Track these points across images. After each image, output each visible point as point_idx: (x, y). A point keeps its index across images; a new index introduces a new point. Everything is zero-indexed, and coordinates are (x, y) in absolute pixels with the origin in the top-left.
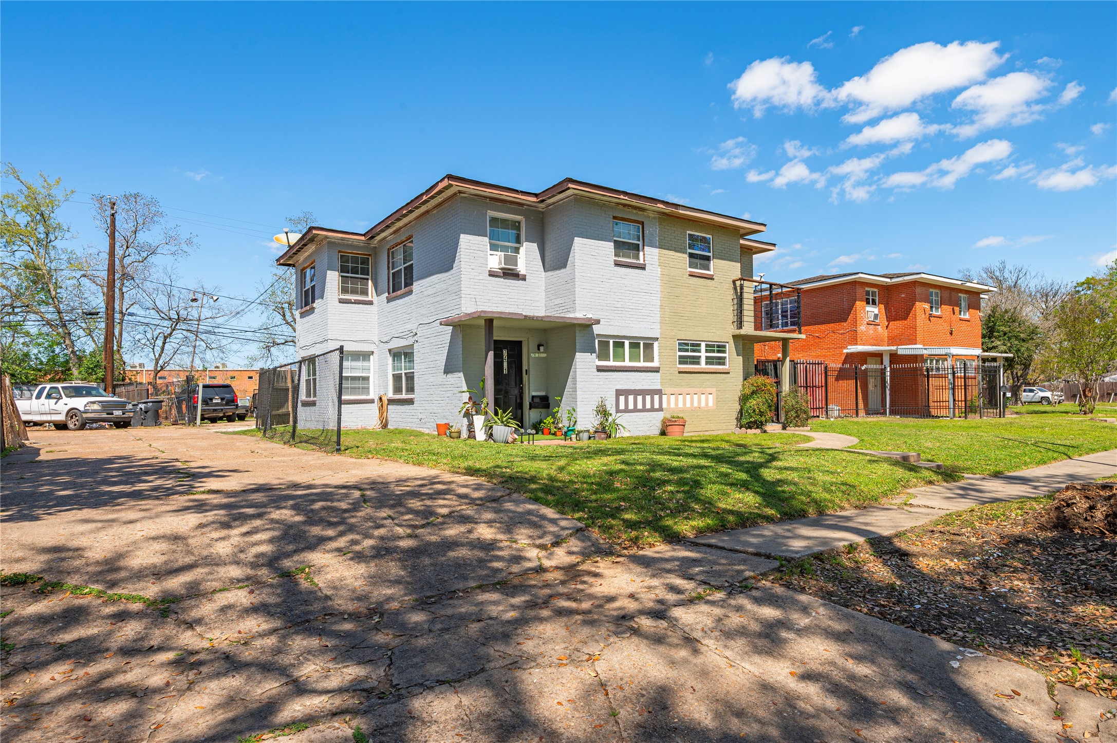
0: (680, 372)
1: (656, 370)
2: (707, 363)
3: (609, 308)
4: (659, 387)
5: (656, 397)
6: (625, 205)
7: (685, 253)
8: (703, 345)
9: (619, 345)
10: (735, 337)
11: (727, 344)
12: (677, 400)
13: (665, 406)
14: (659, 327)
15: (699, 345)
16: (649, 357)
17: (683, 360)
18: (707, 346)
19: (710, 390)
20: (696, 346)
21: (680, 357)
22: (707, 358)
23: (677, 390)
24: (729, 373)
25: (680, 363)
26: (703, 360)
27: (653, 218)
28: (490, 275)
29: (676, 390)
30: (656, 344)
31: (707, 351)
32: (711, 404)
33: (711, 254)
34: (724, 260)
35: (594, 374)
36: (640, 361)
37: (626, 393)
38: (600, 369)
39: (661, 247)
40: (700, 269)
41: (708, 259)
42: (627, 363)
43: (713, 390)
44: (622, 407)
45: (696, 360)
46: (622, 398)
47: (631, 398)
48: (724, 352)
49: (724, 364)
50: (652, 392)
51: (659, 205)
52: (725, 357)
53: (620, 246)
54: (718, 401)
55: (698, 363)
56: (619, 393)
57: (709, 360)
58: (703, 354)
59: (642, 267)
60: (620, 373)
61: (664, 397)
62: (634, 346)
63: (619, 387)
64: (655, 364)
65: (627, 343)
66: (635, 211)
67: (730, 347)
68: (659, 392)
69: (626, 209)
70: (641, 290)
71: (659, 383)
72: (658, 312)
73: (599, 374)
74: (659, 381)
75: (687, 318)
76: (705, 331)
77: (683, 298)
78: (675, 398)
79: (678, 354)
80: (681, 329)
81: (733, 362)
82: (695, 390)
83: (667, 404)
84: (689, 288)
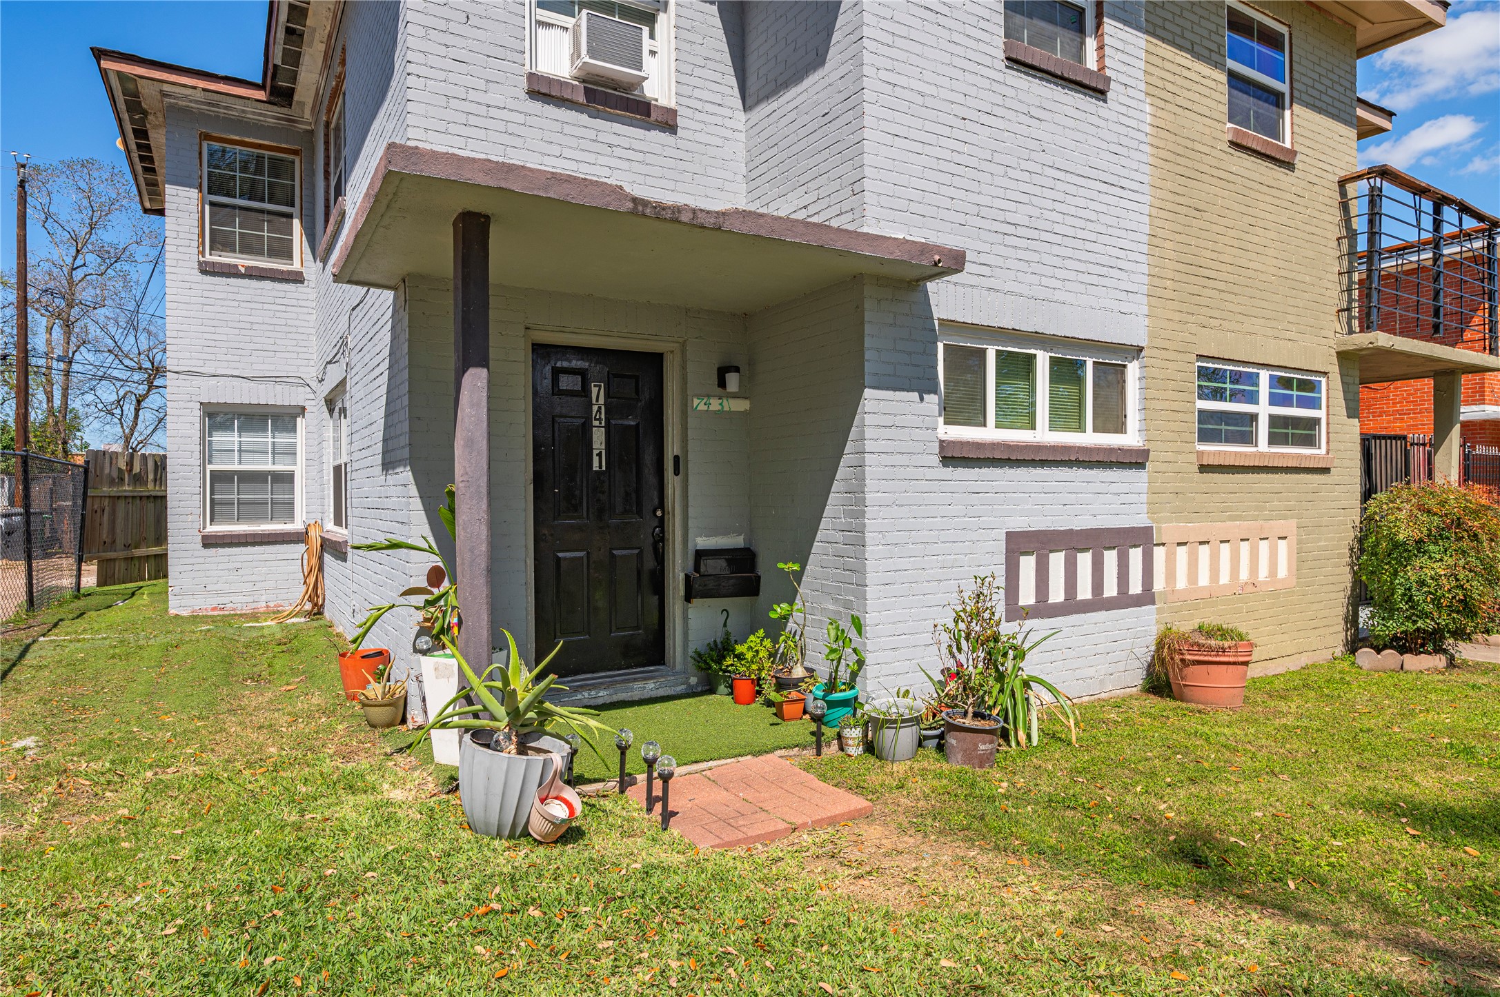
0: (1204, 468)
1: (1134, 460)
2: (1274, 439)
4: (1142, 520)
5: (1136, 555)
7: (1218, 65)
8: (1264, 378)
9: (1017, 366)
10: (1343, 356)
11: (1324, 380)
12: (1193, 565)
13: (1159, 585)
14: (1145, 310)
15: (1253, 379)
16: (1112, 419)
17: (1208, 427)
18: (1273, 382)
19: (1280, 526)
20: (1242, 384)
21: (1204, 416)
22: (1274, 421)
23: (1193, 530)
24: (1326, 471)
25: (1205, 436)
26: (1263, 429)
28: (534, 94)
29: (1196, 529)
30: (1133, 370)
31: (1272, 399)
32: (1282, 572)
33: (1284, 88)
34: (1320, 110)
35: (931, 473)
36: (1083, 428)
37: (1040, 543)
38: (953, 457)
39: (1152, 30)
40: (1257, 127)
41: (1277, 100)
42: (1043, 434)
43: (1290, 526)
44: (1027, 597)
45: (1241, 429)
46: (1028, 564)
47: (1057, 561)
48: (1314, 403)
49: (1310, 441)
50: (1123, 540)
52: (1318, 422)
54: (1301, 559)
55: (1247, 438)
56: (1018, 544)
57: (1276, 431)
58: (1264, 410)
59: (1094, 88)
60: (1021, 472)
61: (1159, 553)
62: (1066, 372)
63: (1019, 524)
64: (1131, 438)
65: (1043, 360)
67: (1331, 390)
68: (1142, 537)
70: (1093, 173)
71: (1145, 507)
72: (1143, 258)
73: (949, 472)
74: (1144, 498)
75: (1223, 286)
76: (1270, 332)
77: (1215, 218)
78: (1190, 554)
79: (1198, 405)
80: (1207, 321)
81: (1338, 437)
82: (1245, 527)
83: (1166, 580)
84: (1232, 187)
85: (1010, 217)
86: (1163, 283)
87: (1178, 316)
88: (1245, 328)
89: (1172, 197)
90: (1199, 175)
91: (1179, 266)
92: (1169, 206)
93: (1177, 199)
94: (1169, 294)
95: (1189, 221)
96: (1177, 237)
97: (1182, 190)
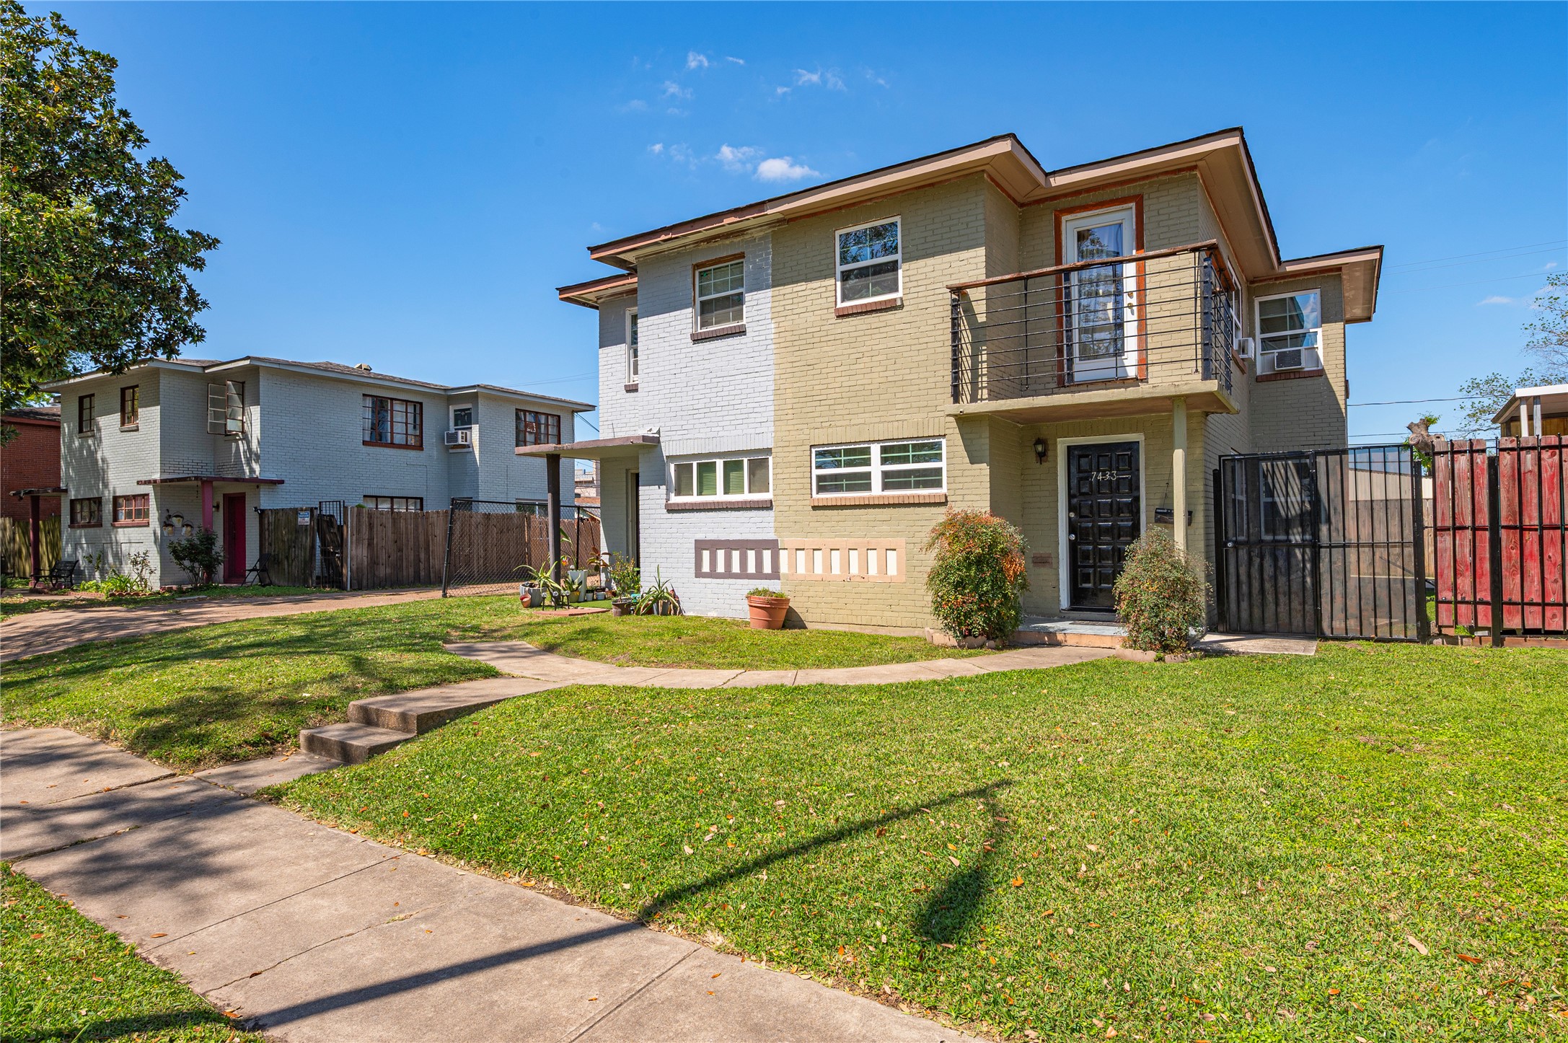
0: (815, 508)
1: (767, 506)
2: (886, 486)
3: (685, 413)
4: (771, 536)
5: (767, 555)
6: (708, 240)
7: (834, 275)
8: (875, 450)
9: (707, 468)
11: (944, 441)
12: (811, 562)
13: (784, 569)
14: (772, 429)
15: (867, 451)
17: (825, 484)
18: (884, 450)
19: (891, 542)
20: (857, 454)
21: (820, 478)
22: (886, 475)
24: (945, 504)
25: (821, 489)
26: (876, 481)
27: (761, 238)
28: (627, 391)
29: (810, 542)
30: (771, 460)
31: (884, 461)
32: (892, 570)
33: (899, 256)
35: (663, 516)
36: (743, 492)
37: (713, 545)
38: (672, 509)
39: (775, 284)
40: (874, 294)
41: (893, 267)
42: (720, 496)
43: (900, 542)
44: (706, 568)
45: (862, 482)
46: (706, 555)
47: (721, 554)
48: (938, 457)
49: (938, 484)
50: (759, 546)
51: (726, 221)
52: (938, 471)
53: (706, 309)
54: (910, 564)
55: (868, 487)
56: (700, 546)
57: (890, 481)
58: (876, 469)
59: (741, 332)
60: (703, 514)
61: (783, 555)
62: (732, 466)
63: (701, 536)
64: (770, 495)
65: (720, 464)
66: (727, 242)
67: (953, 446)
68: (773, 545)
69: (712, 245)
70: (739, 372)
71: (773, 530)
72: (771, 403)
73: (670, 515)
74: (772, 525)
75: (832, 402)
76: (878, 420)
77: (825, 365)
78: (807, 555)
79: (816, 472)
80: (818, 425)
81: (957, 480)
82: (852, 542)
83: (789, 568)
84: (839, 342)
85: (695, 407)
86: (786, 412)
87: (796, 427)
88: (852, 422)
89: (790, 365)
90: (811, 346)
91: (797, 400)
92: (788, 370)
93: (795, 364)
94: (790, 417)
95: (804, 373)
96: (795, 385)
97: (798, 358)
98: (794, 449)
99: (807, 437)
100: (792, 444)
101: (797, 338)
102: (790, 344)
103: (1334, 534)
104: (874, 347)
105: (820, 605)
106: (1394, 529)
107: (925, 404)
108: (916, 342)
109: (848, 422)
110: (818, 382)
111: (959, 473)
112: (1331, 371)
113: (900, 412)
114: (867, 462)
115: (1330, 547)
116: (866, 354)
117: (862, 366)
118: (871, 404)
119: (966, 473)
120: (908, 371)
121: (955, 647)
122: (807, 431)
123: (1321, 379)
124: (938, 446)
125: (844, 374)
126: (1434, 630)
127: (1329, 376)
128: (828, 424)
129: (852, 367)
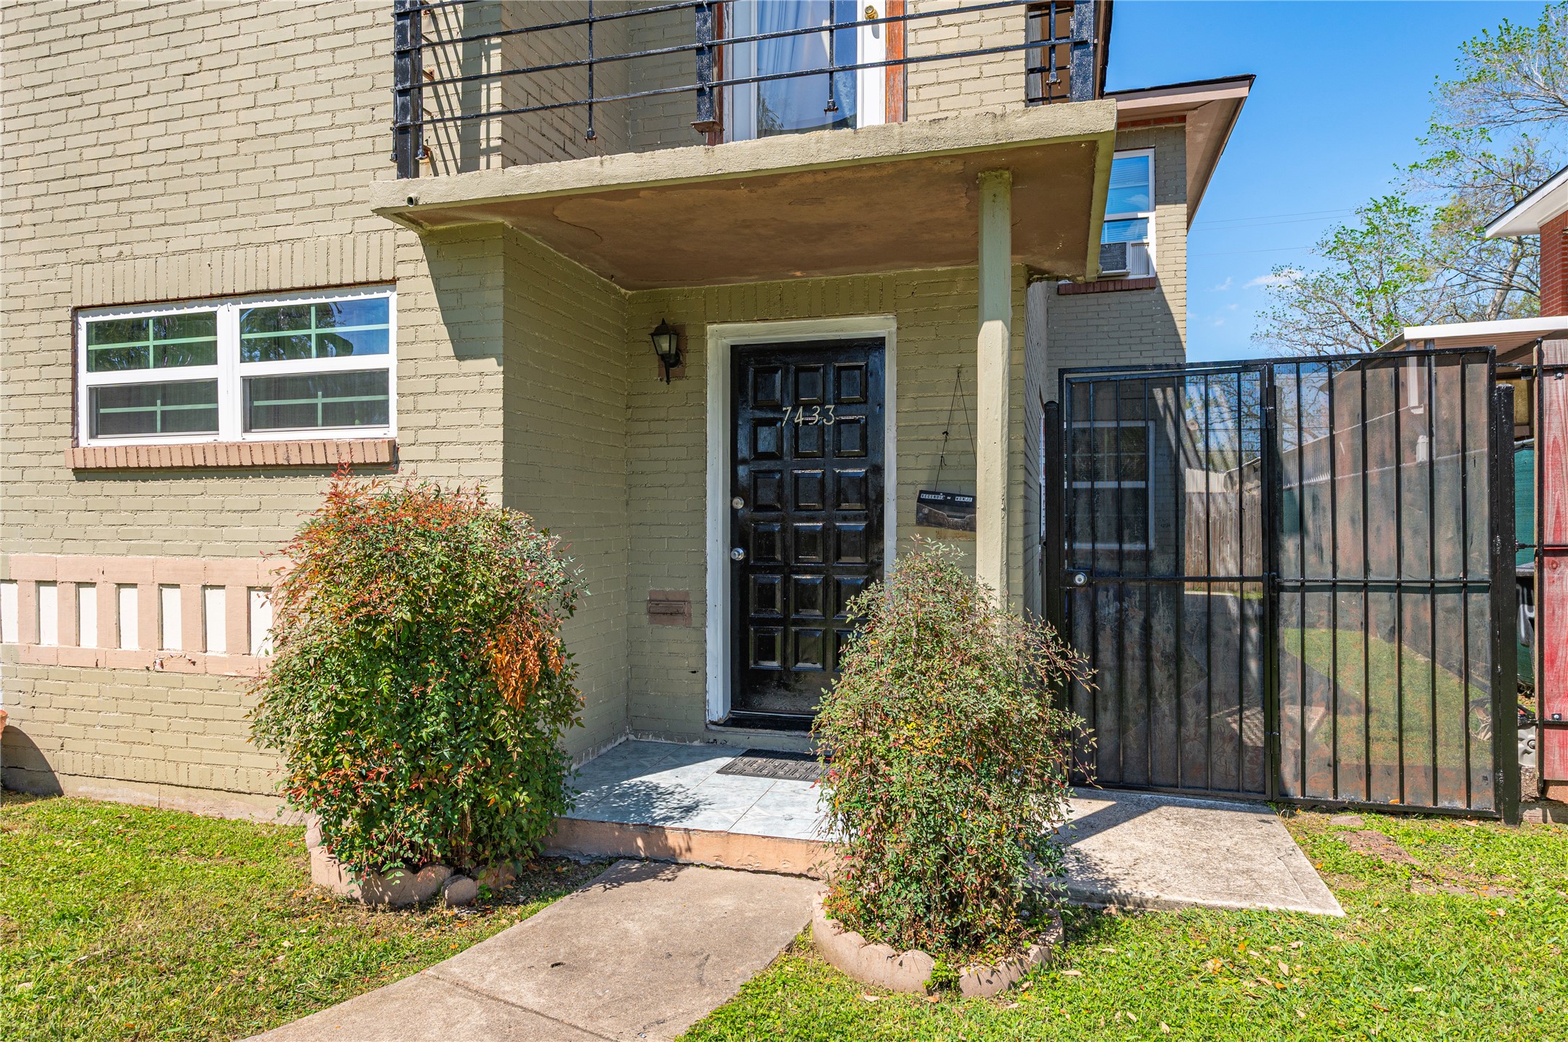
0: (82, 474)
2: (253, 420)
8: (228, 320)
11: (393, 297)
12: (72, 618)
13: (9, 632)
15: (207, 324)
17: (110, 411)
18: (250, 321)
19: (257, 567)
20: (185, 332)
21: (101, 396)
22: (253, 387)
25: (101, 426)
26: (230, 406)
29: (70, 565)
31: (250, 351)
32: (263, 644)
48: (377, 343)
49: (377, 414)
52: (379, 379)
55: (209, 421)
58: (229, 372)
61: (7, 596)
67: (411, 311)
75: (124, 192)
76: (231, 239)
77: (108, 95)
78: (62, 599)
79: (89, 379)
80: (92, 254)
81: (423, 402)
82: (166, 567)
83: (22, 632)
84: (143, 31)
86: (16, 219)
87: (43, 259)
88: (173, 246)
89: (27, 95)
90: (77, 43)
91: (42, 188)
92: (25, 109)
93: (40, 93)
94: (26, 232)
95: (60, 116)
96: (40, 148)
97: (46, 78)
98: (34, 317)
99: (65, 286)
100: (30, 303)
101: (43, 22)
102: (28, 39)
103: (1311, 558)
104: (227, 44)
105: (92, 733)
106: (1447, 550)
107: (347, 195)
108: (327, 26)
109: (159, 247)
110: (91, 139)
111: (429, 385)
112: (1168, 282)
113: (286, 218)
114: (207, 355)
115: (1303, 588)
116: (208, 63)
117: (196, 94)
118: (216, 194)
119: (445, 384)
120: (306, 107)
121: (352, 901)
122: (64, 271)
123: (1152, 294)
124: (378, 311)
125: (154, 116)
126: (1529, 788)
127: (1165, 289)
128: (113, 252)
129: (174, 97)
